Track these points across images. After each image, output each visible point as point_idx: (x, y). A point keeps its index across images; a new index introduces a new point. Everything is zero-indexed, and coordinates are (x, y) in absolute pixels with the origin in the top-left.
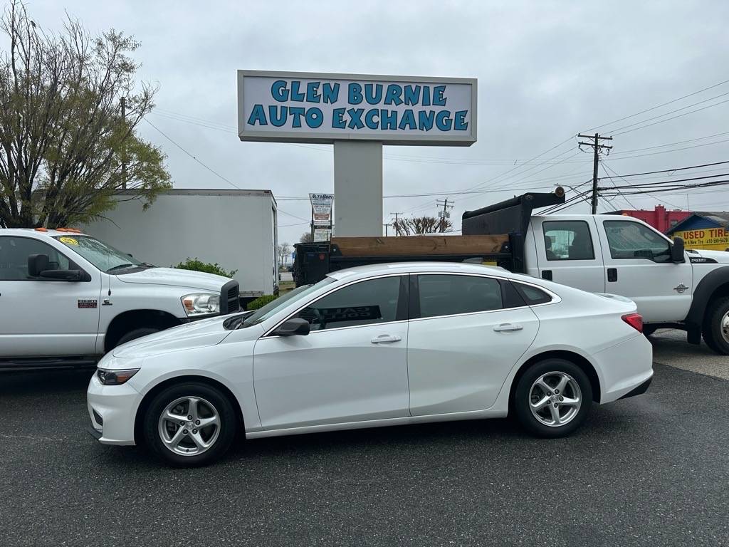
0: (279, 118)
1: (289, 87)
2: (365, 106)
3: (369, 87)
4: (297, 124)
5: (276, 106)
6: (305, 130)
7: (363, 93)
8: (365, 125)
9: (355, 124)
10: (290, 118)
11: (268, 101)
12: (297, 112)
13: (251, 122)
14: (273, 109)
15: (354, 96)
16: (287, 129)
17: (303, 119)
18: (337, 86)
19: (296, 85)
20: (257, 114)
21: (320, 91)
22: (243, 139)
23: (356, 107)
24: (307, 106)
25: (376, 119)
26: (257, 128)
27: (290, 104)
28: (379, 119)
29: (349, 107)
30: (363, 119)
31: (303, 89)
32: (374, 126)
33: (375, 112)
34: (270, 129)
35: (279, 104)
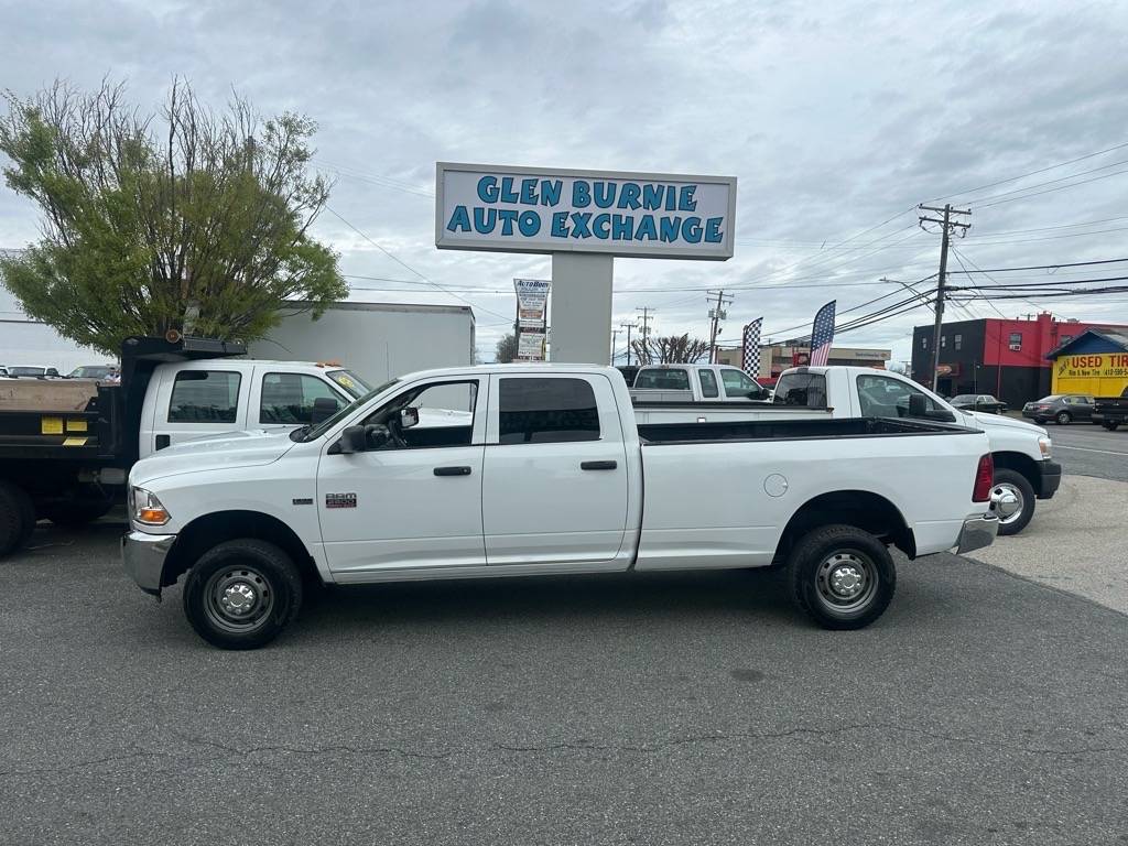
0: (485, 223)
1: (499, 185)
2: (594, 210)
3: (599, 187)
4: (507, 231)
5: (483, 209)
6: (517, 238)
7: (591, 193)
8: (594, 232)
9: (581, 231)
10: (500, 224)
11: (473, 202)
12: (508, 216)
13: (452, 228)
14: (479, 212)
15: (580, 198)
16: (496, 236)
17: (515, 224)
18: (560, 184)
19: (508, 182)
20: (460, 218)
21: (538, 191)
22: (439, 247)
23: (582, 211)
24: (521, 208)
25: (606, 226)
26: (459, 236)
27: (500, 205)
28: (611, 227)
29: (574, 210)
30: (590, 225)
31: (517, 188)
32: (603, 235)
33: (605, 217)
34: (474, 236)
35: (487, 207)
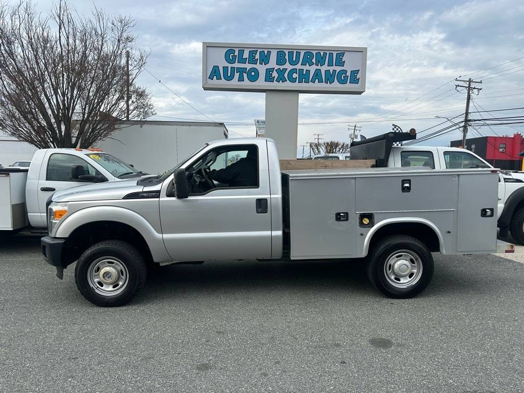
0: (229, 75)
1: (236, 53)
2: (288, 67)
3: (291, 54)
4: (241, 79)
5: (228, 67)
6: (247, 83)
7: (287, 57)
8: (287, 79)
9: (281, 79)
10: (237, 75)
11: (222, 63)
12: (242, 71)
13: (211, 78)
14: (225, 68)
15: (281, 60)
16: (235, 83)
17: (245, 75)
18: (269, 53)
19: (241, 52)
20: (215, 73)
21: (257, 56)
22: (205, 89)
23: (282, 67)
24: (248, 66)
25: (295, 76)
26: (215, 82)
27: (236, 65)
28: (297, 76)
29: (277, 67)
30: (286, 75)
31: (246, 55)
32: (293, 80)
33: (294, 71)
34: (223, 82)
35: (230, 66)
